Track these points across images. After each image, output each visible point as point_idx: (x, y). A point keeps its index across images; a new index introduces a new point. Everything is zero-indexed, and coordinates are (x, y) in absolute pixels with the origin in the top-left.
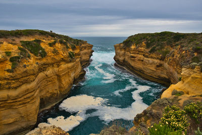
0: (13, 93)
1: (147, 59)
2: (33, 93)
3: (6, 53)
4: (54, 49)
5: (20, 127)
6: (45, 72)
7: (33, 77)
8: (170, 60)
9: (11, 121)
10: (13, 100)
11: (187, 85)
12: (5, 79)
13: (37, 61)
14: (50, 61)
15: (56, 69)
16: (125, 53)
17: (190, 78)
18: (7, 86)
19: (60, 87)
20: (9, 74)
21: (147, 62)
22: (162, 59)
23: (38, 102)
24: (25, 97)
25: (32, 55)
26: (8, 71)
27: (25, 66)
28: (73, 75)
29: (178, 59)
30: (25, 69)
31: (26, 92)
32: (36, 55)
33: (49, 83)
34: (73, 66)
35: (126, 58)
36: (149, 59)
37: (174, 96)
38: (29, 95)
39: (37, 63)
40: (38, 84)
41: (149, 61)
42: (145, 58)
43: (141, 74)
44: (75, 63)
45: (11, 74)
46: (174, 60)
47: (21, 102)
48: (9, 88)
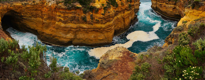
0: (103, 26)
1: (168, 5)
2: (111, 27)
3: (102, 4)
4: (122, 3)
5: (104, 42)
6: (117, 16)
7: (112, 18)
8: (179, 4)
9: (101, 38)
10: (103, 29)
11: (188, 17)
12: (101, 18)
13: (114, 10)
14: (120, 10)
15: (122, 14)
16: (156, 3)
17: (189, 13)
18: (101, 22)
19: (124, 25)
20: (102, 16)
21: (168, 7)
22: (175, 4)
23: (113, 31)
24: (108, 29)
25: (111, 6)
26: (102, 14)
27: (109, 12)
28: (130, 18)
29: (182, 3)
30: (109, 14)
31: (108, 26)
32: (114, 6)
33: (119, 22)
34: (130, 13)
35: (158, 6)
36: (169, 5)
37: (183, 24)
38: (110, 28)
39: (114, 11)
40: (114, 22)
41: (169, 6)
42: (167, 5)
43: (166, 14)
44: (131, 10)
45: (103, 16)
46: (181, 4)
47: (106, 31)
48: (102, 23)
